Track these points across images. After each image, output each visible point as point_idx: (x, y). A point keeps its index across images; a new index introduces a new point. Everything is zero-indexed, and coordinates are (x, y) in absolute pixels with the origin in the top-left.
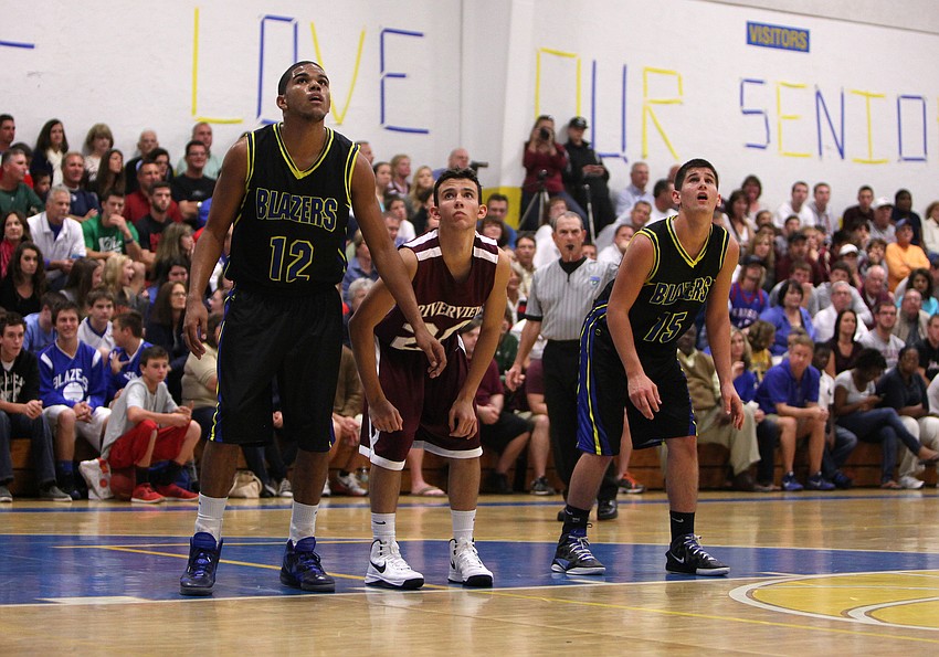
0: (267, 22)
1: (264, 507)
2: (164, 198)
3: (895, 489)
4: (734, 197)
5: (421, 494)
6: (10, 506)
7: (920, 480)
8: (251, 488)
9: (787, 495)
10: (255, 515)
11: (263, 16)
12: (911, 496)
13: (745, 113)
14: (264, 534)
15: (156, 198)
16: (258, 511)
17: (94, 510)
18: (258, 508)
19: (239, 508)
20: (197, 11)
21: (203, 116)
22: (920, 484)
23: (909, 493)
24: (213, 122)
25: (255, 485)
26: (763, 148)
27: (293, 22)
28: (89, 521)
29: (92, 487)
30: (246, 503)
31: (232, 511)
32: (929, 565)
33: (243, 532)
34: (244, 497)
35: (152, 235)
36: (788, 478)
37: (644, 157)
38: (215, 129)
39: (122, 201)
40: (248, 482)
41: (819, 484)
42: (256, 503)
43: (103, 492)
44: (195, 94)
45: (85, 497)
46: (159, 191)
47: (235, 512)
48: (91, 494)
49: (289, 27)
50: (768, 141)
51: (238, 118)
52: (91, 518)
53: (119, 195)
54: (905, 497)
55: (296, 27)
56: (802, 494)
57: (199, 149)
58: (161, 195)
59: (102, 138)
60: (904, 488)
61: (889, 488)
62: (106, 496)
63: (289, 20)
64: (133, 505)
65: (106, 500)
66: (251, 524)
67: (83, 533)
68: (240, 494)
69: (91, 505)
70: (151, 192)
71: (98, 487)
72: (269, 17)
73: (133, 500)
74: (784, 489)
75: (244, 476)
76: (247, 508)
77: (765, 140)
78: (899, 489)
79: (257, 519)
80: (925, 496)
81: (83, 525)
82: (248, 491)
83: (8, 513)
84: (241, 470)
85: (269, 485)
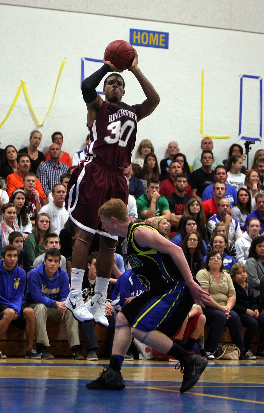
0: (244, 79)
1: (241, 365)
2: (182, 183)
6: (97, 363)
10: (236, 370)
11: (242, 76)
14: (242, 381)
15: (178, 183)
17: (142, 365)
18: (238, 365)
19: (227, 365)
20: (203, 73)
21: (206, 134)
24: (213, 138)
25: (236, 352)
27: (260, 79)
28: (139, 372)
29: (141, 352)
30: (231, 363)
31: (222, 367)
33: (229, 380)
34: (230, 359)
35: (176, 205)
38: (215, 142)
39: (158, 185)
40: (232, 350)
42: (237, 362)
43: (147, 355)
44: (202, 121)
45: (136, 358)
46: (179, 179)
47: (224, 368)
48: (140, 356)
49: (257, 82)
51: (228, 135)
52: (140, 370)
53: (156, 182)
55: (261, 81)
58: (180, 181)
59: (145, 148)
62: (149, 358)
63: (257, 78)
64: (170, 363)
65: (149, 360)
66: (234, 375)
67: (135, 379)
68: (228, 358)
69: (140, 362)
70: (176, 179)
71: (144, 352)
72: (245, 76)
73: (170, 360)
75: (230, 347)
76: (232, 366)
79: (237, 372)
81: (135, 374)
82: (233, 355)
83: (95, 367)
84: (228, 343)
85: (249, 353)
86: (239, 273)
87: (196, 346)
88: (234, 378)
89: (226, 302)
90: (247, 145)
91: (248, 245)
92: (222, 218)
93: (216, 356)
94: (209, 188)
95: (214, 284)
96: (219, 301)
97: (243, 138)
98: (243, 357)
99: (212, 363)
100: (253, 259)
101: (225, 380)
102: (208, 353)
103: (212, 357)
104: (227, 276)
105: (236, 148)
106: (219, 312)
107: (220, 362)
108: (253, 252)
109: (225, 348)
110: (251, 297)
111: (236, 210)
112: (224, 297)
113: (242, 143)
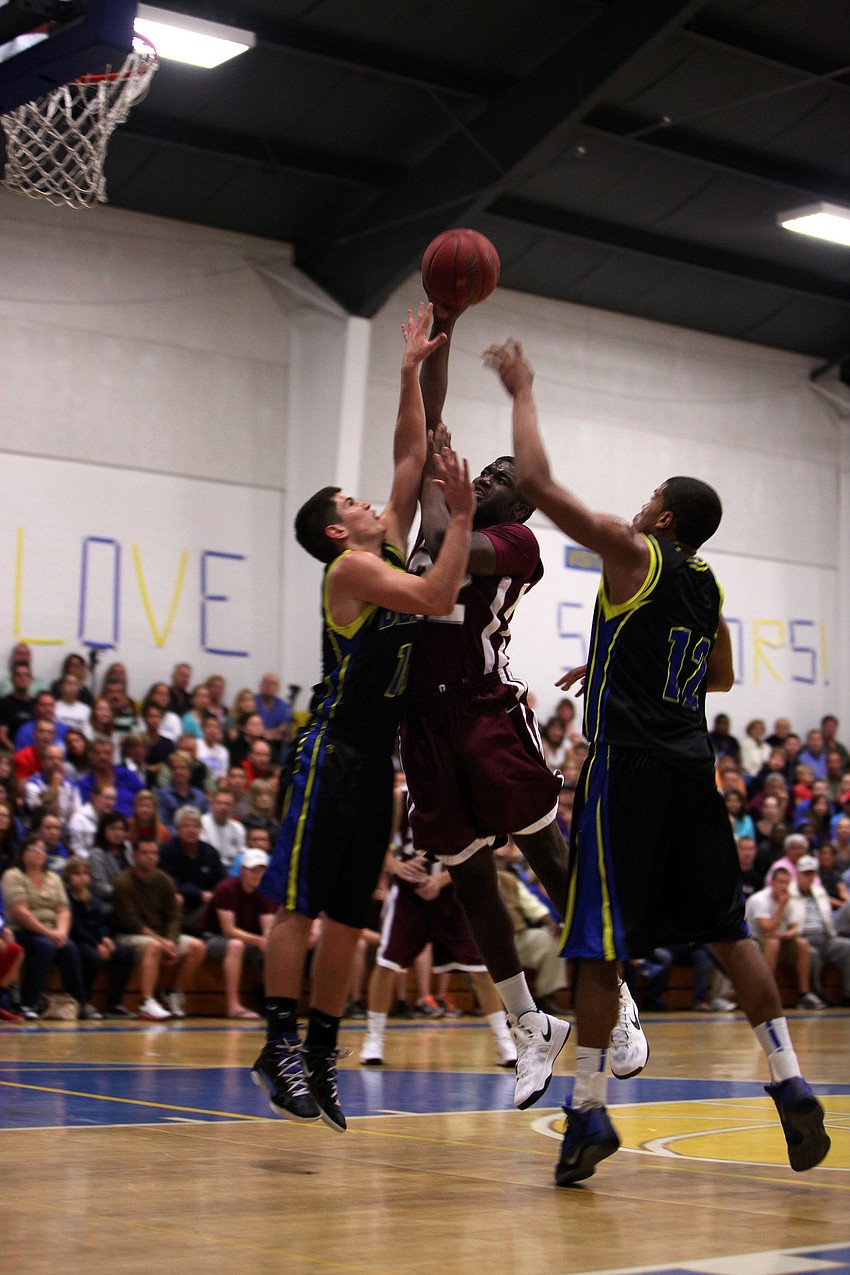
0: (90, 543)
1: (81, 1030)
3: (706, 1011)
5: (238, 1018)
7: (732, 1002)
8: (69, 1010)
10: (71, 1038)
11: (86, 539)
13: (564, 636)
16: (74, 1035)
18: (76, 1030)
19: (57, 1031)
21: (25, 636)
22: (731, 1006)
27: (116, 544)
30: (64, 1025)
31: (49, 1034)
34: (60, 1019)
40: (66, 1004)
42: (72, 1025)
44: (17, 614)
47: (52, 1035)
49: (111, 549)
51: (60, 639)
55: (118, 549)
57: (22, 670)
60: (716, 1010)
61: (701, 1011)
63: (111, 542)
66: (68, 1048)
68: (58, 1016)
72: (92, 539)
75: (61, 998)
76: (65, 1031)
78: (710, 1011)
79: (74, 1042)
80: (737, 1019)
82: (66, 1012)
84: (58, 992)
85: (90, 1008)
86: (77, 873)
87: (5, 997)
88: (68, 1053)
89: (54, 923)
90: (93, 656)
91: (91, 828)
92: (47, 779)
93: (39, 1012)
94: (27, 729)
95: (35, 892)
96: (43, 920)
97: (88, 644)
98: (82, 1016)
99: (33, 1026)
100: (98, 851)
101: (54, 1057)
102: (25, 1009)
103: (33, 1014)
104: (54, 879)
105: (75, 661)
106: (44, 940)
107: (46, 1025)
108: (101, 840)
109: (53, 999)
110: (96, 913)
111: (68, 767)
112: (49, 913)
113: (84, 653)
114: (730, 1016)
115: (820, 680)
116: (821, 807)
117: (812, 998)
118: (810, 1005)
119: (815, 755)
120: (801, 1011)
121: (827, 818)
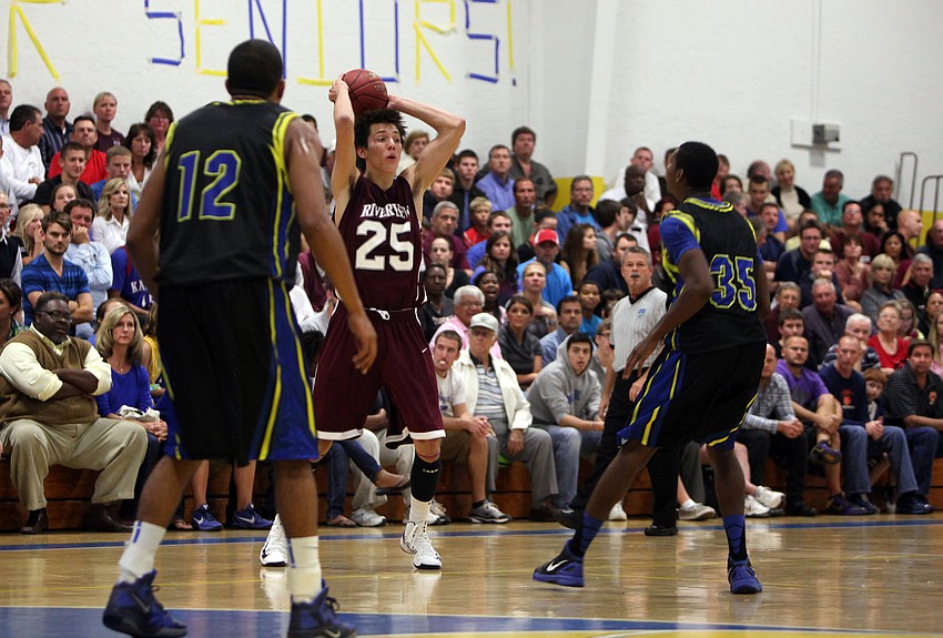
3: (346, 526)
4: (134, 130)
7: (381, 515)
9: (202, 536)
12: (369, 537)
13: (151, 15)
22: (380, 519)
23: (364, 531)
26: (177, 64)
32: (394, 629)
36: (202, 513)
37: (12, 75)
41: (252, 521)
50: (183, 56)
54: (361, 537)
56: (224, 534)
60: (359, 525)
61: (338, 525)
74: (196, 528)
77: (180, 54)
78: (351, 526)
80: (387, 536)
114: (378, 532)
115: (505, 78)
116: (502, 249)
117: (491, 507)
118: (488, 519)
119: (500, 179)
120: (476, 526)
121: (511, 264)
